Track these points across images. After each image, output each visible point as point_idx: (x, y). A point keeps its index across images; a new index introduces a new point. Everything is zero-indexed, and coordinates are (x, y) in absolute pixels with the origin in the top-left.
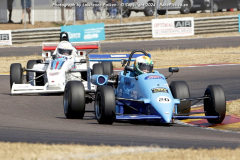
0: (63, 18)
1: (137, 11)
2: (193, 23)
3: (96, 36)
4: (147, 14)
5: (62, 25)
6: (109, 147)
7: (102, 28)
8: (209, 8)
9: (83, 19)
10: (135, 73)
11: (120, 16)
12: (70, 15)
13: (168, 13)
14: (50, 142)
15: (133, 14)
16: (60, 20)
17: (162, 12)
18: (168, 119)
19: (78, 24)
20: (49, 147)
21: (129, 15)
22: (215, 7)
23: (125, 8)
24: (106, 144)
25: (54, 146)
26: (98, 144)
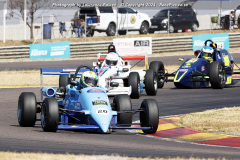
0: (32, 37)
1: (100, 31)
2: (151, 42)
3: (62, 53)
4: (109, 35)
5: (31, 43)
6: (73, 156)
7: (68, 46)
8: (166, 29)
9: (50, 38)
10: (81, 86)
11: (84, 35)
12: (38, 34)
13: (128, 33)
14: (19, 151)
15: (96, 33)
16: (29, 38)
17: (123, 33)
18: (105, 129)
19: (45, 43)
20: (19, 155)
21: (92, 34)
22: (172, 28)
23: (89, 28)
24: (70, 153)
25: (23, 154)
26: (63, 153)
